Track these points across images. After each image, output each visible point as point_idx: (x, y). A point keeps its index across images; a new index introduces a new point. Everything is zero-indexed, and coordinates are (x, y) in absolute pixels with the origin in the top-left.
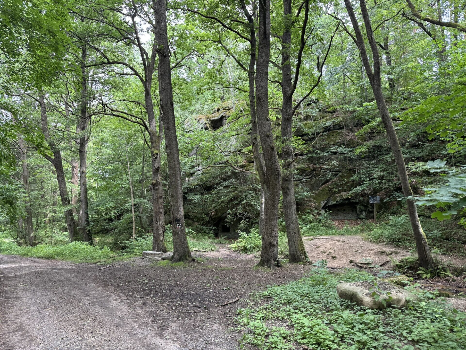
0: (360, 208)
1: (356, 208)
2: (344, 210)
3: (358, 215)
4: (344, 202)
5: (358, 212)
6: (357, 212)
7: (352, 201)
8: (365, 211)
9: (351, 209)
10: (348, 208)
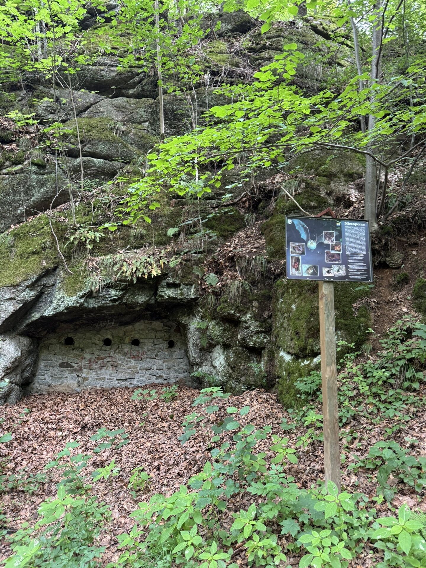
0: (203, 331)
1: (182, 330)
2: (136, 343)
3: (192, 365)
4: (129, 299)
5: (193, 353)
6: (186, 353)
7: (168, 293)
8: (226, 347)
9: (163, 335)
10: (152, 329)
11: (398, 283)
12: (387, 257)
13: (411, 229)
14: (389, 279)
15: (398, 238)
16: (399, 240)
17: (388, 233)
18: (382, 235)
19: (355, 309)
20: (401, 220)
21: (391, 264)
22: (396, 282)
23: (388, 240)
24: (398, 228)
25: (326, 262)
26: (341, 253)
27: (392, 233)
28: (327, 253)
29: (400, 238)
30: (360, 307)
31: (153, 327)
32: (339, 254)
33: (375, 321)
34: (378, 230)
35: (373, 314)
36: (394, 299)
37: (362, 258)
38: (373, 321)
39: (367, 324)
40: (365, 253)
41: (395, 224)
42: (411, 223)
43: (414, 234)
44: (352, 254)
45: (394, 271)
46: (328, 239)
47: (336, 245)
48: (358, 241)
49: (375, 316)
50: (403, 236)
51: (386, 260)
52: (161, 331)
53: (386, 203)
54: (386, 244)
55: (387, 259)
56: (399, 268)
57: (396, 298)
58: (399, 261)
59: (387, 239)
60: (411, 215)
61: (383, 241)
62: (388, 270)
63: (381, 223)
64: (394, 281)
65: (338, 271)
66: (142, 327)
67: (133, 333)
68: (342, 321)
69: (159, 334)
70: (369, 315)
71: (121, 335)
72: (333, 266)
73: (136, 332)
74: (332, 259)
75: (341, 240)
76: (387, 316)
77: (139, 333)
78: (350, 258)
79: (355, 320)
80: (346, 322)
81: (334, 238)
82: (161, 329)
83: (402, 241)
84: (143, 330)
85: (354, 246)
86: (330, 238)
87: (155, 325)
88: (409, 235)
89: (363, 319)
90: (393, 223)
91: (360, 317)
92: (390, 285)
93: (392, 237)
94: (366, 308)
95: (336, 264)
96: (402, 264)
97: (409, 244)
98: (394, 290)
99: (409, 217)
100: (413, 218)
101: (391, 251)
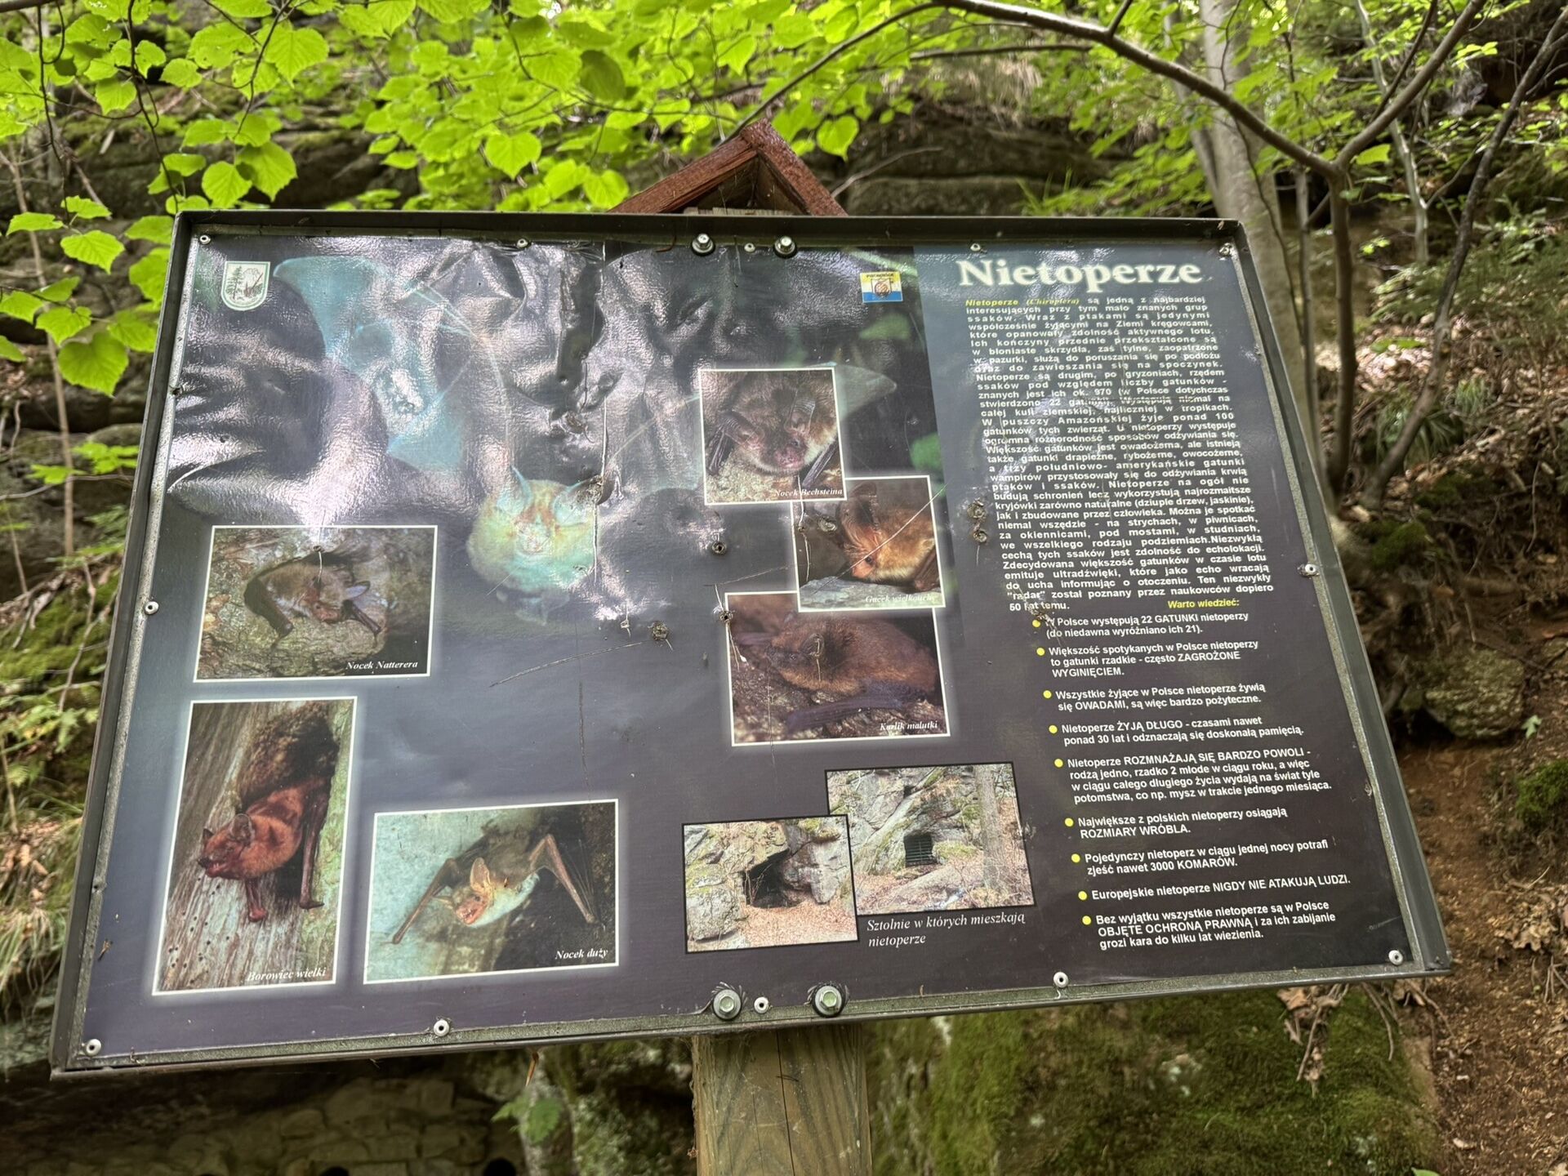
9: (454, 1140)
10: (406, 1116)
11: (1534, 824)
12: (1427, 685)
13: (1525, 525)
14: (1470, 805)
15: (1468, 579)
16: (1476, 593)
17: (1411, 556)
18: (1377, 569)
19: (1305, 1025)
20: (1464, 489)
21: (1460, 722)
22: (1515, 825)
23: (1415, 591)
24: (1455, 531)
25: (739, 737)
26: (933, 602)
27: (1429, 554)
28: (743, 621)
29: (1475, 581)
30: (1329, 1012)
31: (411, 1104)
32: (916, 626)
33: (1450, 1097)
34: (1353, 548)
35: (1423, 1044)
36: (1536, 933)
37: (1231, 651)
38: (1431, 1101)
39: (1396, 1137)
40: (1259, 580)
41: (1436, 509)
42: (1520, 495)
43: (1550, 550)
44: (1083, 608)
45: (1488, 755)
46: (753, 451)
47: (865, 516)
48: (1140, 452)
49: (1438, 1058)
50: (1493, 570)
51: (1432, 703)
52: (442, 1120)
53: (1363, 439)
54: (1411, 615)
55: (1433, 694)
56: (1512, 735)
57: (1546, 928)
58: (1505, 696)
59: (1408, 591)
60: (1513, 457)
61: (1392, 599)
62: (1448, 756)
63: (1361, 512)
64: (1502, 815)
65: (920, 849)
66: (363, 1107)
67: (319, 1140)
68: (1228, 1119)
69: (439, 1138)
70: (1399, 1057)
71: (268, 1154)
72: (836, 783)
73: (333, 1135)
74: (826, 691)
75: (920, 451)
76: (1522, 1060)
77: (345, 1138)
78: (1070, 664)
79: (1315, 1108)
80: (1254, 1130)
81: (835, 433)
82: (445, 1109)
83: (1494, 594)
84: (364, 1121)
85: (1100, 508)
86: (780, 443)
87: (418, 1095)
88: (1521, 560)
89: (1365, 1098)
90: (1424, 504)
91: (1344, 1086)
92: (1486, 841)
93: (1438, 576)
94: (1370, 1015)
95: (884, 762)
96: (1524, 717)
97: (1536, 607)
98: (1515, 874)
99: (1501, 470)
100: (1527, 468)
101: (1446, 652)
